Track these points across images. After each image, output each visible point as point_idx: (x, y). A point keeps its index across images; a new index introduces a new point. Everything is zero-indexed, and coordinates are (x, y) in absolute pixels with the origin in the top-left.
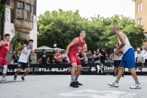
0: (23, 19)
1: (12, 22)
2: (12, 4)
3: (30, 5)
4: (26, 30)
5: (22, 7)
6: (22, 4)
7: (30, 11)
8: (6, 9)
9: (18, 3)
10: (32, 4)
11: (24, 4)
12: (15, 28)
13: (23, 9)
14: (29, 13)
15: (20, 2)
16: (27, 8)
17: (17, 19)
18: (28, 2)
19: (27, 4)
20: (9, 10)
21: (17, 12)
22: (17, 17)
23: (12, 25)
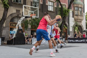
0: (78, 15)
1: (73, 17)
2: (72, 9)
3: (81, 8)
4: (80, 21)
5: (77, 9)
6: (77, 8)
7: (82, 11)
8: (70, 11)
9: (76, 8)
10: (82, 7)
11: (78, 8)
12: (75, 20)
13: (78, 10)
14: (81, 12)
15: (76, 7)
16: (80, 9)
17: (75, 15)
18: (80, 6)
19: (80, 7)
20: (72, 11)
21: (75, 12)
22: (75, 14)
23: (73, 18)
